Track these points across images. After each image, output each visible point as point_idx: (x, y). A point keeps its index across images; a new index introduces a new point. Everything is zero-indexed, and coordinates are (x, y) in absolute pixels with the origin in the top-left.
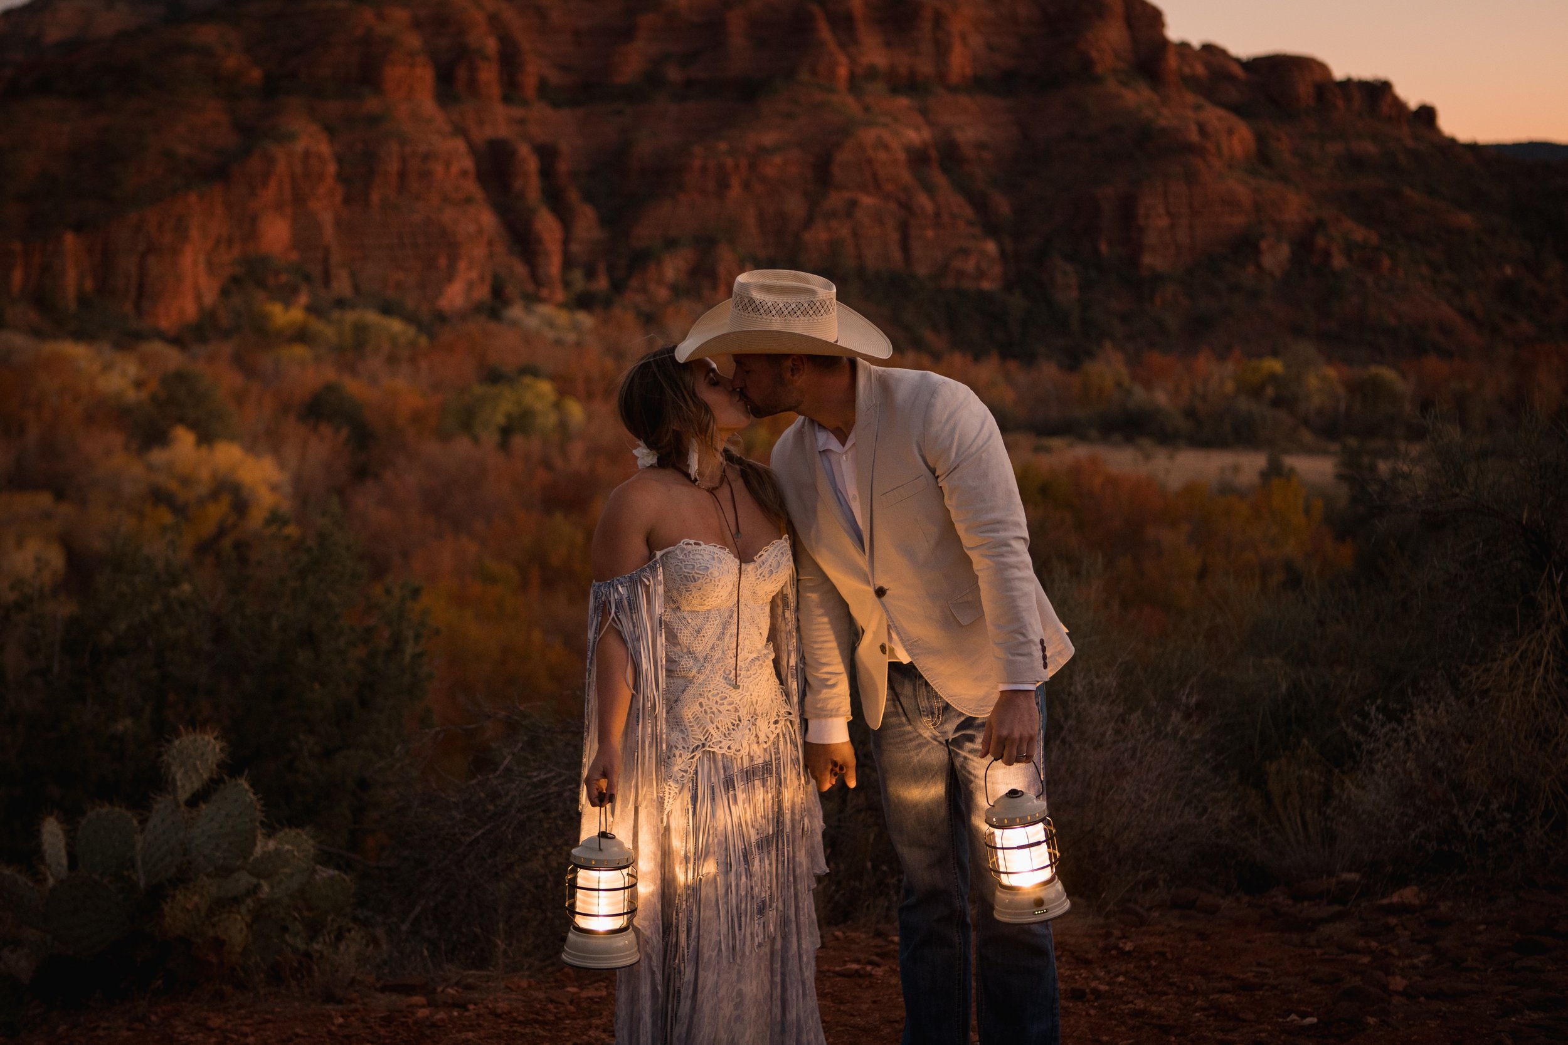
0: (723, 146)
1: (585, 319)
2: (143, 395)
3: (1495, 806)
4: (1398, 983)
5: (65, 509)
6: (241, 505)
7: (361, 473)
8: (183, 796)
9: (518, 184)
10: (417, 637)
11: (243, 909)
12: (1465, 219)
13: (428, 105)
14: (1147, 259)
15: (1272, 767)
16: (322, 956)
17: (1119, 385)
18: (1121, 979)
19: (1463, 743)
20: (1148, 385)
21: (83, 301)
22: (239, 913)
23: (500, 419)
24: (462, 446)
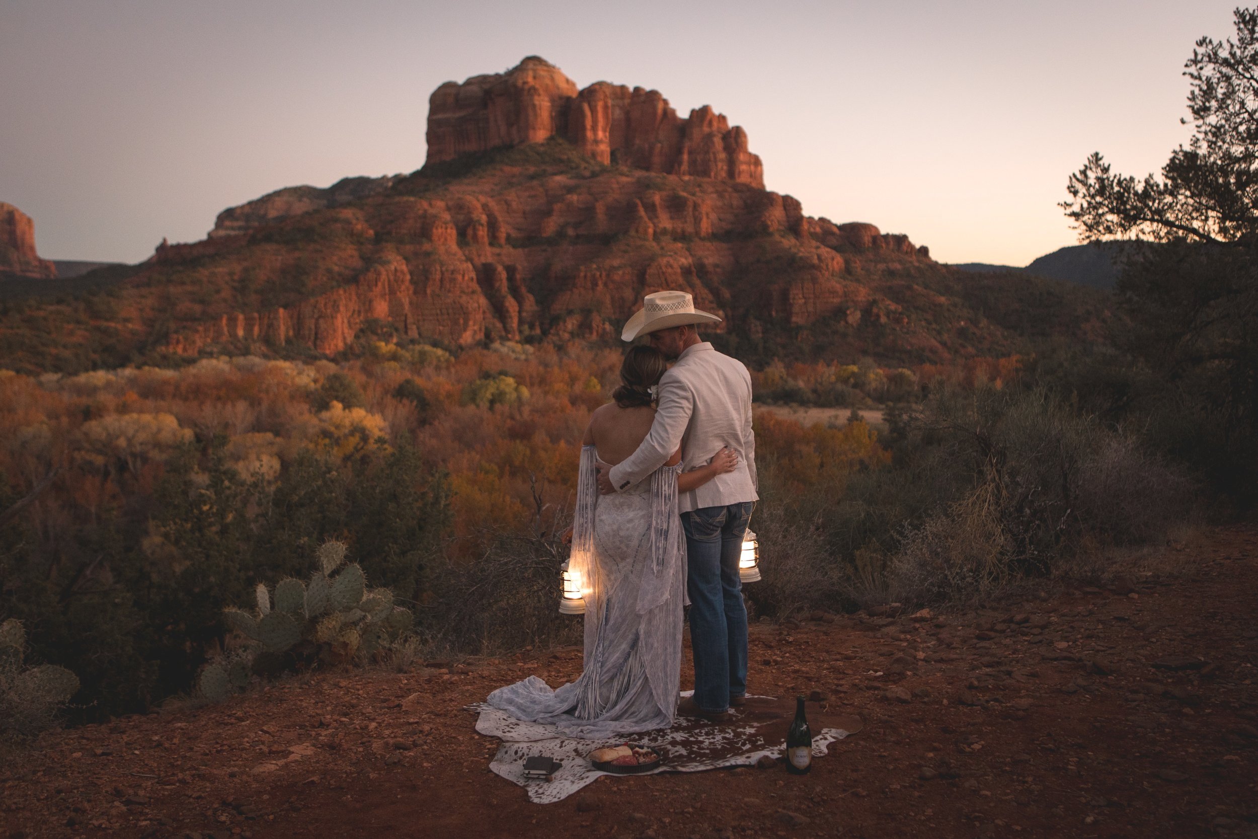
0: (594, 266)
1: (530, 348)
2: (319, 386)
3: (965, 570)
4: (921, 655)
5: (279, 440)
6: (365, 438)
7: (423, 422)
8: (327, 572)
9: (497, 284)
10: (447, 496)
11: (358, 628)
12: (943, 299)
13: (454, 247)
14: (794, 319)
15: (857, 553)
16: (397, 650)
17: (781, 378)
18: (787, 655)
19: (950, 540)
20: (795, 378)
21: (288, 341)
22: (355, 630)
23: (489, 396)
24: (471, 408)
